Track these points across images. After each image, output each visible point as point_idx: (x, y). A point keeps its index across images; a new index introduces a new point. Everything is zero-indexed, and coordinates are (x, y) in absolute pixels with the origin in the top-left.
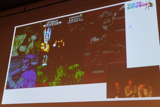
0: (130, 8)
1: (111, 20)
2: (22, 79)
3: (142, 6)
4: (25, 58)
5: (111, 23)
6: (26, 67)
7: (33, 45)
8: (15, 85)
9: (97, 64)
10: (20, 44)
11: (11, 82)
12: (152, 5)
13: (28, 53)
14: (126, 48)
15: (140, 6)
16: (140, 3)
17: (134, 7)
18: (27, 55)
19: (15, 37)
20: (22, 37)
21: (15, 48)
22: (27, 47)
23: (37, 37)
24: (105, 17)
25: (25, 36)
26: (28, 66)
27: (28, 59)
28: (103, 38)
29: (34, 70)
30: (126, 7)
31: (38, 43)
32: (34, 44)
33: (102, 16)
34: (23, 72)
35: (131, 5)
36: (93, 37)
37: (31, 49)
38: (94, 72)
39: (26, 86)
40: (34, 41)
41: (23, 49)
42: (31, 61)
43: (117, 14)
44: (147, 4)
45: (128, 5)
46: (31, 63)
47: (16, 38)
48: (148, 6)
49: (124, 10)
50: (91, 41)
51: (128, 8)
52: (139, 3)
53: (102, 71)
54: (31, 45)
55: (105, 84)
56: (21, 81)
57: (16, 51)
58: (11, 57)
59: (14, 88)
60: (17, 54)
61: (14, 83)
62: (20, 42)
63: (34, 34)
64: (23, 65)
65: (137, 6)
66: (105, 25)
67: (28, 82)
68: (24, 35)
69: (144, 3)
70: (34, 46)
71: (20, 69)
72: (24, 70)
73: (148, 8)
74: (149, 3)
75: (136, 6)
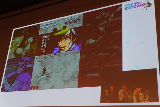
0: (128, 8)
1: (108, 21)
2: (17, 82)
3: (140, 6)
4: (21, 61)
5: (107, 24)
6: (21, 70)
7: (29, 47)
8: (10, 88)
10: (17, 46)
11: (6, 84)
12: (151, 5)
13: (25, 55)
14: (122, 50)
15: (138, 6)
16: (138, 3)
17: (132, 7)
18: (23, 57)
19: (13, 39)
20: (19, 40)
21: (12, 50)
22: (24, 50)
23: (34, 40)
25: (22, 38)
26: (23, 68)
28: (99, 39)
29: (29, 73)
30: (123, 7)
31: (34, 45)
32: (30, 46)
33: (99, 17)
34: (18, 75)
35: (129, 5)
36: (89, 38)
37: (27, 51)
38: (89, 75)
39: (20, 89)
40: (31, 43)
41: (19, 51)
44: (145, 4)
45: (126, 5)
46: (27, 66)
47: (13, 41)
48: (146, 6)
49: (121, 10)
50: (87, 43)
51: (126, 9)
52: (137, 4)
53: (97, 74)
54: (28, 47)
55: (100, 88)
56: (16, 83)
57: (13, 54)
58: (8, 59)
60: (13, 57)
61: (9, 85)
62: (17, 44)
63: (31, 36)
64: (18, 67)
65: (135, 7)
66: (102, 26)
67: (23, 85)
68: (21, 37)
69: (142, 3)
70: (30, 48)
71: (16, 72)
72: (19, 72)
73: (146, 8)
74: (147, 4)
75: (134, 6)
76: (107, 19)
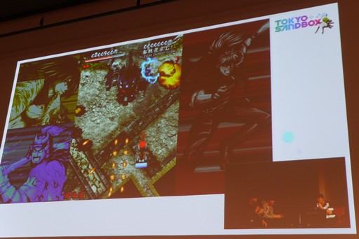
0: (282, 28)
1: (239, 55)
2: (32, 182)
3: (308, 26)
4: (40, 134)
5: (238, 60)
6: (41, 154)
7: (59, 104)
8: (14, 194)
9: (206, 152)
10: (29, 100)
11: (6, 187)
12: (331, 25)
13: (48, 121)
14: (271, 117)
15: (304, 25)
16: (304, 18)
17: (291, 27)
18: (44, 126)
19: (17, 85)
20: (34, 86)
21: (17, 109)
22: (46, 109)
23: (68, 88)
24: (226, 47)
25: (41, 82)
26: (45, 151)
27: (46, 135)
28: (219, 93)
29: (60, 161)
30: (273, 26)
31: (69, 99)
32: (62, 102)
33: (219, 44)
34: (34, 165)
35: (285, 22)
36: (198, 90)
37: (54, 113)
38: (199, 169)
39: (40, 198)
40: (61, 96)
41: (35, 112)
42: (55, 140)
43: (252, 42)
44: (318, 22)
45: (278, 22)
46: (55, 146)
47: (19, 88)
48: (321, 26)
49: (267, 32)
50: (193, 99)
51: (278, 29)
52: (302, 20)
53: (217, 168)
54: (55, 104)
55: (221, 197)
56: (30, 185)
57: (20, 118)
58: (8, 130)
59: (14, 200)
60: (20, 125)
61: (12, 189)
62: (28, 96)
63: (62, 80)
64: (34, 148)
65: (298, 26)
66: (226, 64)
67: (46, 187)
68: (39, 81)
69: (313, 19)
70: (61, 106)
71: (28, 158)
72: (37, 160)
73: (321, 30)
74: (324, 21)
75: (296, 24)
76: (238, 48)
